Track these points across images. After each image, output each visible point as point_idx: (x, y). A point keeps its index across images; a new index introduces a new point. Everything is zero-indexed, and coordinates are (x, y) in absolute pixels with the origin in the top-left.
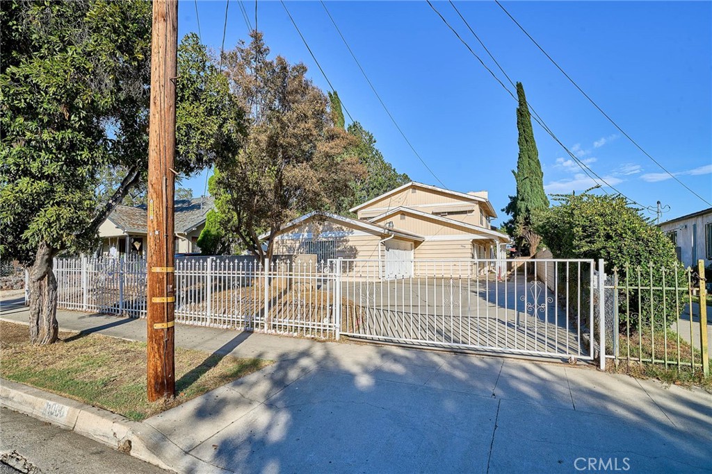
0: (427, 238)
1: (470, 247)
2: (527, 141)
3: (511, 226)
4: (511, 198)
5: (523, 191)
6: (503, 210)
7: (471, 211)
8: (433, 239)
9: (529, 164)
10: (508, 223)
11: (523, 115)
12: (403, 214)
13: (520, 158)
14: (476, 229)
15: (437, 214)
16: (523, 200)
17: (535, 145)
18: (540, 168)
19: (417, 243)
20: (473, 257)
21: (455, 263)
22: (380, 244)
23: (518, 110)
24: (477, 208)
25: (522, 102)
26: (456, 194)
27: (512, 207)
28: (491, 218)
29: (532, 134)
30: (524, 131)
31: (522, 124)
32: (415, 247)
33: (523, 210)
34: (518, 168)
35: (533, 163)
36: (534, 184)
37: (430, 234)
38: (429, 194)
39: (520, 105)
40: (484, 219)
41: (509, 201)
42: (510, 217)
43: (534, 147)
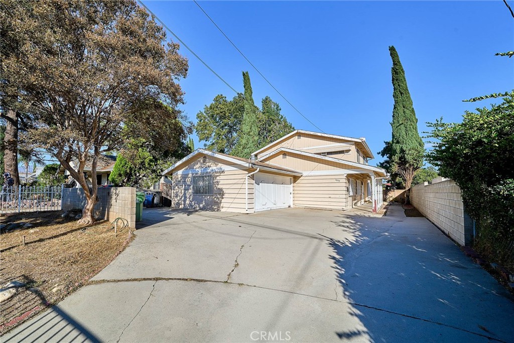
0: (305, 174)
1: (344, 181)
2: (401, 93)
3: (386, 165)
4: (386, 143)
5: (398, 135)
6: (379, 153)
7: (348, 151)
8: (310, 174)
9: (404, 112)
10: (383, 163)
11: (397, 73)
12: (285, 154)
13: (395, 108)
14: (354, 165)
15: (319, 154)
16: (398, 142)
17: (409, 97)
18: (414, 115)
19: (296, 178)
20: (348, 190)
21: (330, 196)
22: (247, 178)
23: (393, 68)
24: (353, 148)
25: (396, 62)
26: (334, 137)
27: (388, 150)
28: (368, 159)
29: (407, 87)
30: (399, 85)
31: (397, 80)
32: (295, 182)
33: (398, 151)
34: (393, 116)
35: (407, 111)
36: (408, 129)
37: (306, 169)
38: (309, 139)
39: (394, 64)
40: (361, 159)
41: (385, 146)
42: (386, 158)
43: (409, 98)
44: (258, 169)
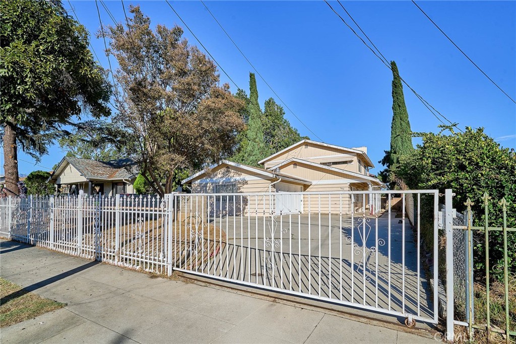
0: (314, 183)
1: (348, 189)
2: (399, 106)
3: (386, 174)
4: (386, 152)
5: (395, 146)
6: (379, 162)
7: (351, 161)
8: (318, 183)
9: (401, 124)
10: (384, 172)
11: (396, 85)
12: (295, 164)
13: (393, 120)
14: (356, 175)
15: (324, 164)
16: (395, 153)
17: (406, 110)
18: (410, 127)
19: (306, 187)
20: (350, 198)
21: (336, 202)
22: (270, 186)
23: (393, 82)
24: (355, 159)
26: (339, 148)
27: (387, 160)
28: (369, 168)
29: (404, 101)
30: (397, 98)
31: (396, 93)
32: (305, 190)
33: (395, 161)
34: (392, 128)
35: (404, 124)
36: (404, 140)
37: (317, 179)
38: (316, 149)
39: (395, 78)
40: (363, 168)
41: (385, 155)
42: (385, 167)
43: (405, 110)
44: (280, 179)
